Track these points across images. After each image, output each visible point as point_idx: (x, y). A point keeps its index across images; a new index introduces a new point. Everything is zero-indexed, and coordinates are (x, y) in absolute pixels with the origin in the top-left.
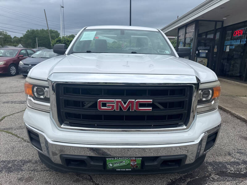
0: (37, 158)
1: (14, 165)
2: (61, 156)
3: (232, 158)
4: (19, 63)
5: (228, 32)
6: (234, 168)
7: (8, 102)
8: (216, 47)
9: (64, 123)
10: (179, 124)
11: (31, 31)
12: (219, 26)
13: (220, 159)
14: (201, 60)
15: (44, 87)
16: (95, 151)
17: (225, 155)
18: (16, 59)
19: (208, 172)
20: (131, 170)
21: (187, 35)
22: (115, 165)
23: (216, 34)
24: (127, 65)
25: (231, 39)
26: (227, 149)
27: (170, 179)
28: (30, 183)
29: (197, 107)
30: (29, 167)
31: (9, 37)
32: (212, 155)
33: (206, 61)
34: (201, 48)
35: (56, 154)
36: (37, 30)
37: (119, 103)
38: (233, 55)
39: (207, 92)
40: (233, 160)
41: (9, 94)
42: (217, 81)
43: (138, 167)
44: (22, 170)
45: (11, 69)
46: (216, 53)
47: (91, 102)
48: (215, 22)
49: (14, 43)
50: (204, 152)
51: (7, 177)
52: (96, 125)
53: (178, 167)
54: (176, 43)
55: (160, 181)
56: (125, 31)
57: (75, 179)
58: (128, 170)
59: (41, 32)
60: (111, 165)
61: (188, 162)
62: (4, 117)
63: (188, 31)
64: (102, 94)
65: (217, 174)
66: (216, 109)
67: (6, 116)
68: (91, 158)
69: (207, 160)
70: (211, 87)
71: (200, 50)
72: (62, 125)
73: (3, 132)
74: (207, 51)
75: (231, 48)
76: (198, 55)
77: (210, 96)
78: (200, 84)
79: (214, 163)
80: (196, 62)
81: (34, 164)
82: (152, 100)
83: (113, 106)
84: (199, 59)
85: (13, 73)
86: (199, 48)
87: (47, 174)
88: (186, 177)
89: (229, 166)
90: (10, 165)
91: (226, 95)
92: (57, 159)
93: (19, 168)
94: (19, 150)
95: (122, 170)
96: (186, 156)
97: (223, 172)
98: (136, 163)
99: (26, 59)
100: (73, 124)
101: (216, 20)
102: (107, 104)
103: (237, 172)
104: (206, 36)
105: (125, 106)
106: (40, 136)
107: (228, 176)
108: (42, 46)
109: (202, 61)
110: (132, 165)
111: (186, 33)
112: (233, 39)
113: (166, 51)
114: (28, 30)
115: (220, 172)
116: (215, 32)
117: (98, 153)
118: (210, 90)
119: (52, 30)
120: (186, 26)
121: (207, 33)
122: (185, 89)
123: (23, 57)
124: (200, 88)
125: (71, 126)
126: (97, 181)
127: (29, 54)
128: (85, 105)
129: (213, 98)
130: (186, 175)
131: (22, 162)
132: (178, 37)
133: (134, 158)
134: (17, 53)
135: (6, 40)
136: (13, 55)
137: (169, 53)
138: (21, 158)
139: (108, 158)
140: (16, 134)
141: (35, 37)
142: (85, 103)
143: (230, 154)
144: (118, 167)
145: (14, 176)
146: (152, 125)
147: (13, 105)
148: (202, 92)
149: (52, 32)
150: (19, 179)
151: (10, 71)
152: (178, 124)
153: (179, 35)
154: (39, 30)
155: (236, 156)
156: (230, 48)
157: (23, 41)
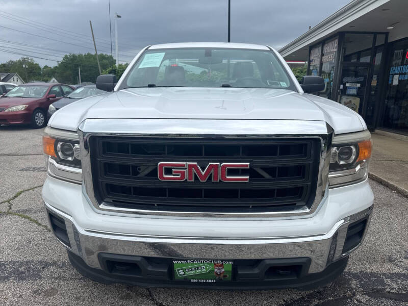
0: (65, 258)
1: (29, 269)
2: (99, 256)
3: (395, 267)
4: (48, 107)
5: (396, 51)
6: (398, 284)
7: (27, 169)
8: (375, 77)
9: (105, 202)
10: (297, 205)
11: (70, 57)
12: (380, 41)
13: (374, 268)
14: (348, 100)
15: (74, 142)
16: (157, 248)
17: (384, 262)
18: (45, 101)
19: (350, 289)
20: (215, 281)
21: (325, 59)
22: (188, 273)
23: (375, 56)
24: (222, 106)
25: (402, 64)
26: (387, 251)
27: (284, 300)
28: (52, 298)
29: (329, 176)
30: (51, 272)
31: (37, 67)
32: (360, 260)
33: (357, 101)
34: (349, 79)
35: (92, 253)
36: (80, 56)
37: (193, 169)
38: (405, 91)
39: (347, 150)
40: (396, 270)
41: (31, 157)
42: (365, 130)
43: (226, 276)
44: (40, 277)
45: (36, 117)
46: (376, 87)
47: (149, 166)
48: (373, 35)
49: (44, 76)
50: (342, 253)
51: (16, 288)
52: (156, 205)
53: (296, 278)
54: (306, 72)
55: (265, 303)
56: (212, 51)
57: (124, 294)
58: (210, 281)
59: (85, 58)
60: (181, 272)
61: (313, 270)
62: (20, 193)
63: (326, 52)
64: (165, 153)
65: (367, 294)
66: (365, 179)
67: (23, 191)
68: (148, 259)
69: (350, 269)
70: (353, 141)
71: (348, 83)
72: (102, 205)
73: (16, 216)
74: (359, 85)
75: (402, 78)
76: (344, 92)
77: (353, 157)
78: (333, 135)
79: (362, 276)
80: (340, 103)
81: (60, 267)
82: (248, 164)
83: (183, 173)
84: (344, 99)
85: (39, 124)
86: (344, 80)
87: (80, 285)
88: (311, 296)
89: (389, 280)
90: (22, 269)
91: (390, 159)
92: (93, 262)
93: (36, 275)
94: (38, 245)
95: (200, 281)
96: (309, 260)
97: (378, 291)
98: (223, 270)
99: (60, 100)
100: (118, 203)
101: (375, 31)
102: (173, 170)
103: (403, 292)
104: (358, 59)
105: (203, 173)
106: (66, 223)
107: (386, 298)
108: (87, 81)
109: (350, 101)
110: (217, 274)
111: (322, 55)
112: (405, 63)
113: (281, 83)
114: (66, 56)
115: (373, 290)
116: (373, 51)
117: (163, 252)
118: (352, 147)
119: (102, 54)
120: (323, 42)
121: (359, 54)
122: (306, 145)
123: (55, 97)
124: (333, 143)
125: (116, 206)
126: (159, 299)
127: (65, 93)
128: (140, 171)
129: (357, 161)
130: (312, 294)
131: (41, 265)
132: (310, 62)
133: (220, 262)
134: (46, 92)
135: (31, 72)
136: (40, 94)
137: (286, 86)
138: (40, 258)
139: (176, 260)
140: (36, 219)
141: (77, 66)
142: (140, 169)
143: (391, 260)
144: (193, 276)
145: (27, 287)
146: (249, 207)
147: (36, 173)
148: (338, 149)
149: (103, 57)
150: (35, 292)
151: (35, 119)
152: (295, 204)
153: (311, 59)
154: (84, 54)
155: (402, 264)
156: (400, 79)
157: (58, 73)
